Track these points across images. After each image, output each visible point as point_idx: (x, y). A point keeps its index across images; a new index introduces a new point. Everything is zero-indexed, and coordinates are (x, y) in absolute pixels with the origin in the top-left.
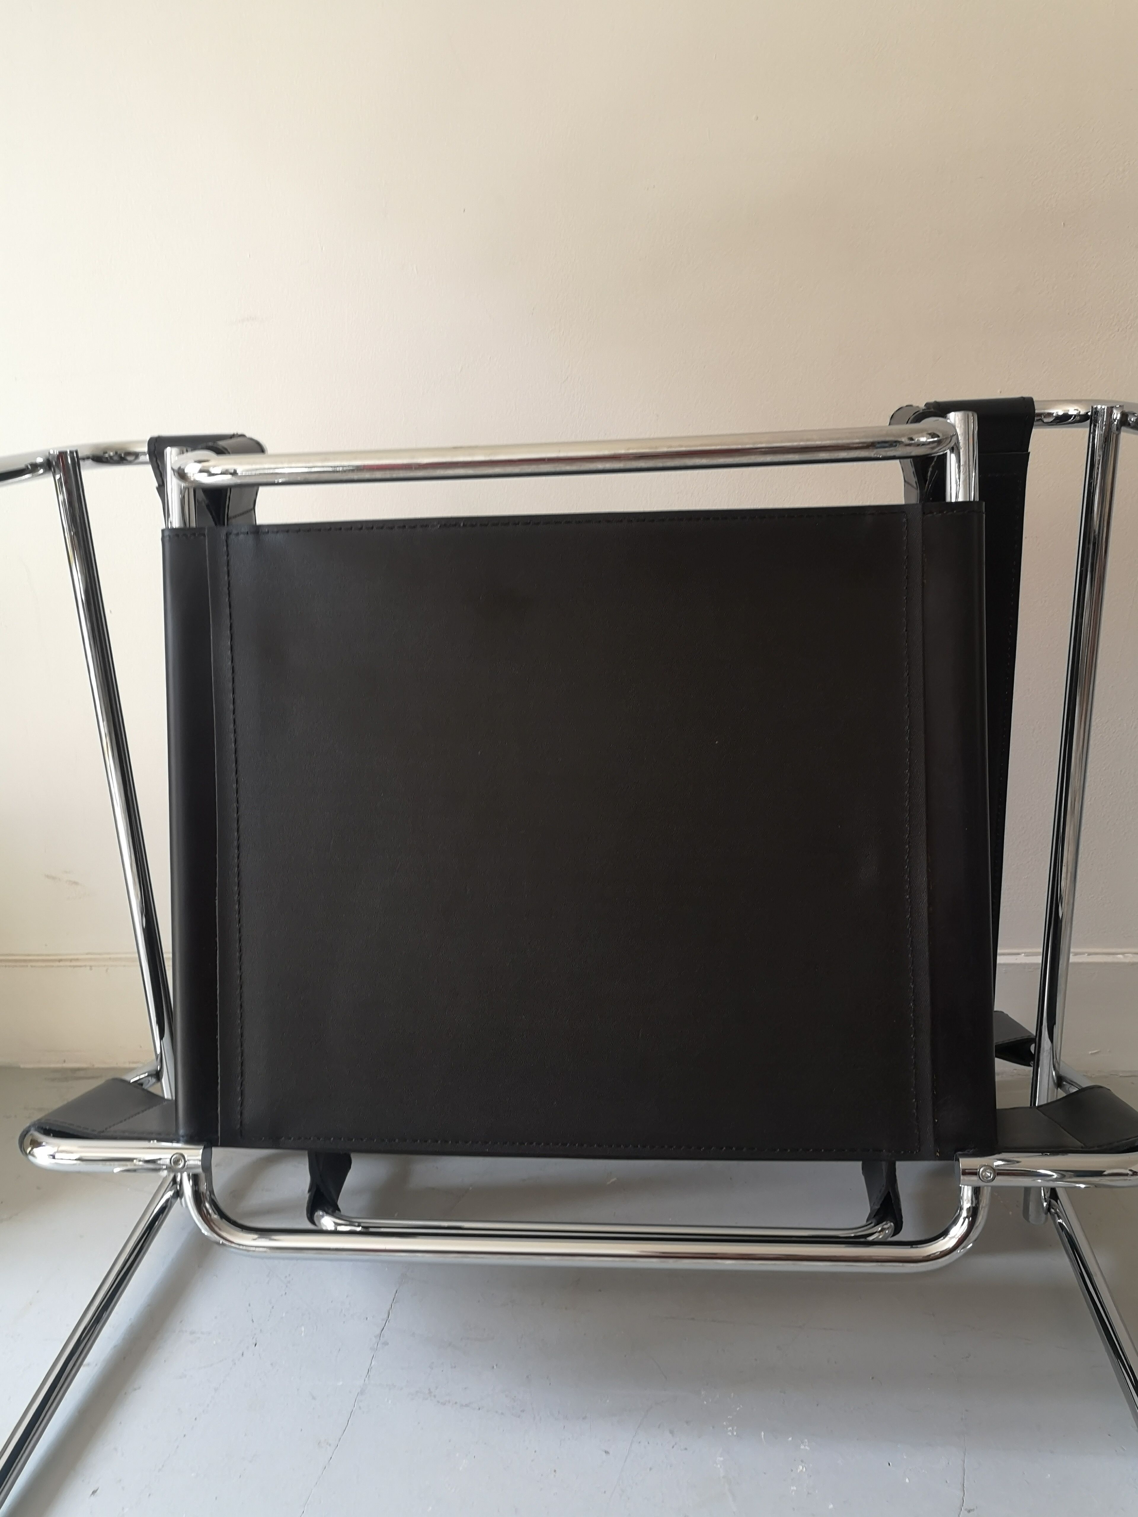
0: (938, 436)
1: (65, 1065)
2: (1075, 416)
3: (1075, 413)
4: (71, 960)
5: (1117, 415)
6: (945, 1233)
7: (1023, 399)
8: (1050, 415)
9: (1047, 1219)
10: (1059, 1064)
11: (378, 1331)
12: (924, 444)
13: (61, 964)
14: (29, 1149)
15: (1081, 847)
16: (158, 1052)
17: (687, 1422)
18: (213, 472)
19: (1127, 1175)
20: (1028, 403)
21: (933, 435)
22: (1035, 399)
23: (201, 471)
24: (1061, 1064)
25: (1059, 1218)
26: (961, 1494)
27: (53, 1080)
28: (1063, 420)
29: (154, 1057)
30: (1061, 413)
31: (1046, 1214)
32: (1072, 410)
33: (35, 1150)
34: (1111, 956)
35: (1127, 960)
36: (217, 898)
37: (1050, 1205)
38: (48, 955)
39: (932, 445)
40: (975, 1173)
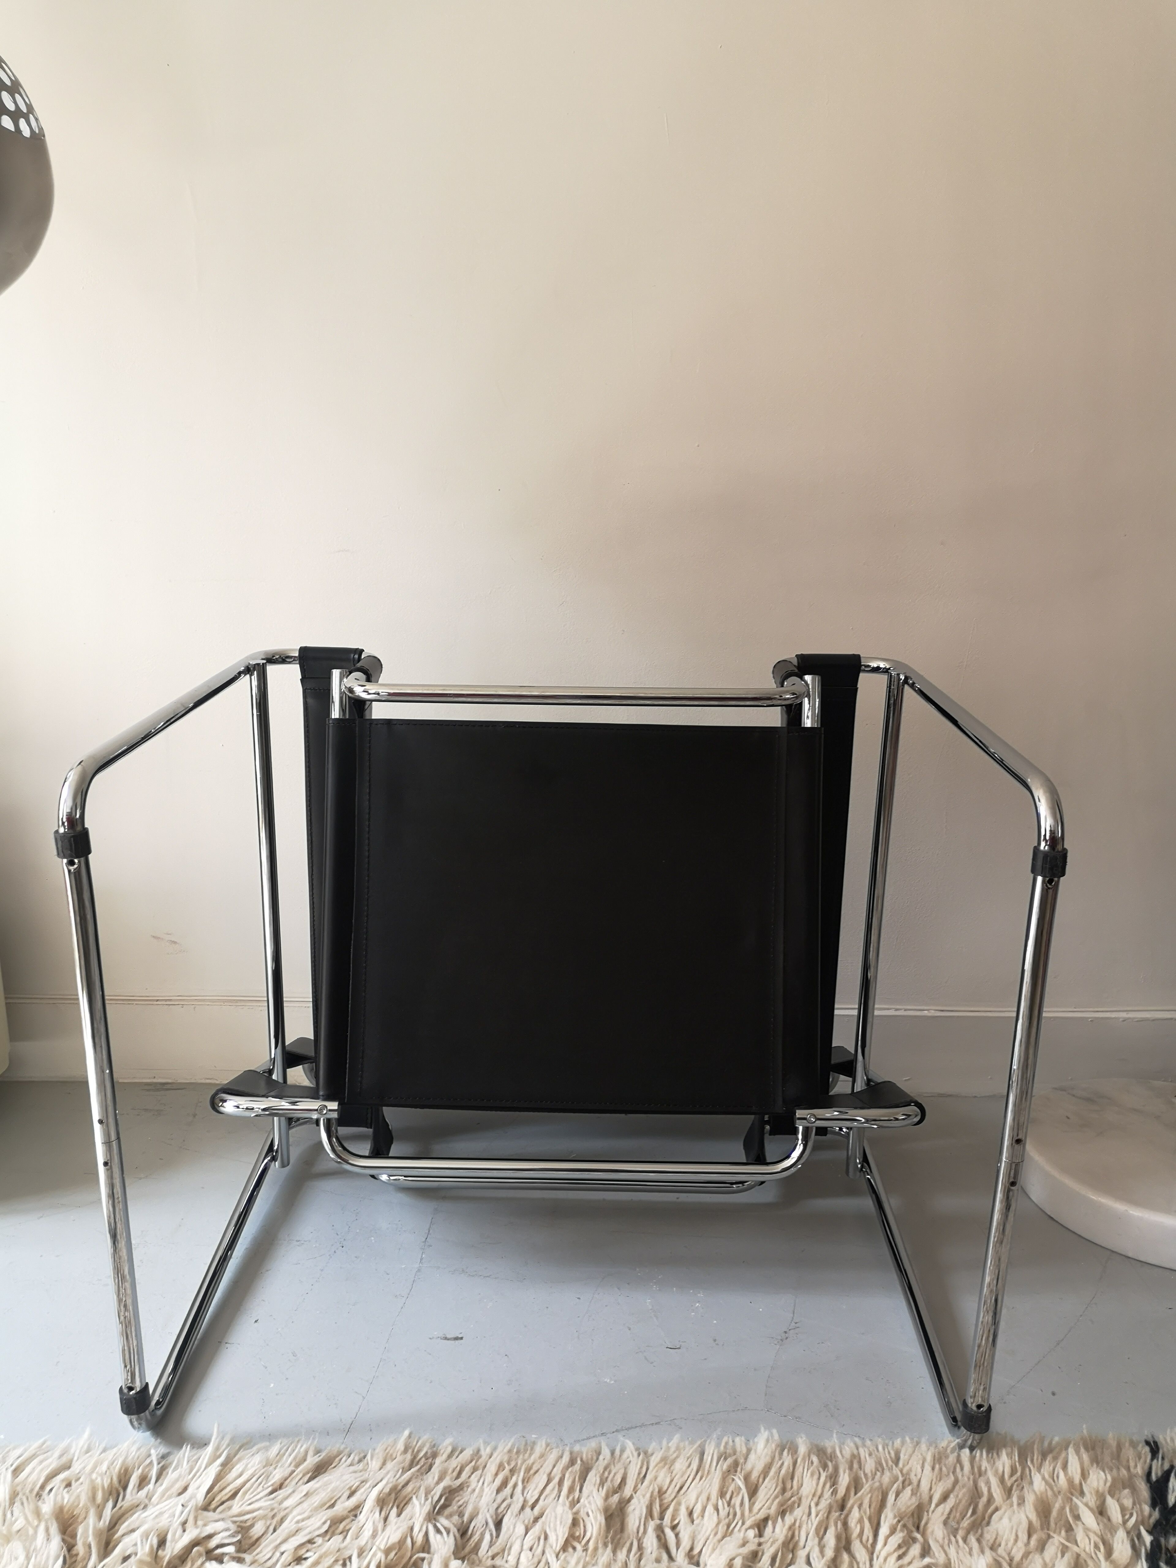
0: (796, 694)
1: (155, 1081)
2: (884, 668)
3: (884, 667)
4: (166, 1000)
5: (902, 677)
6: (788, 1157)
7: (854, 655)
8: (869, 666)
9: (860, 1176)
10: (868, 1071)
11: (424, 1240)
12: (788, 699)
13: (158, 1003)
14: (221, 1104)
15: (882, 931)
16: (273, 1057)
17: (628, 1284)
18: (370, 692)
19: (891, 1120)
20: (856, 658)
21: (794, 694)
22: (861, 656)
23: (364, 691)
24: (870, 1072)
25: (868, 1175)
26: (792, 1315)
27: (148, 1090)
28: (877, 670)
29: (269, 1058)
30: (875, 666)
31: (860, 1172)
32: (882, 665)
33: (225, 1104)
34: (920, 1012)
35: (929, 1014)
36: (352, 947)
37: (862, 1166)
38: (148, 997)
39: (793, 699)
40: (805, 1119)
